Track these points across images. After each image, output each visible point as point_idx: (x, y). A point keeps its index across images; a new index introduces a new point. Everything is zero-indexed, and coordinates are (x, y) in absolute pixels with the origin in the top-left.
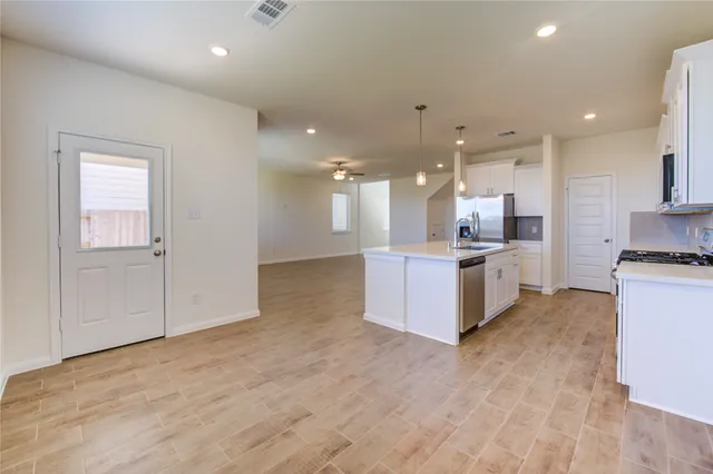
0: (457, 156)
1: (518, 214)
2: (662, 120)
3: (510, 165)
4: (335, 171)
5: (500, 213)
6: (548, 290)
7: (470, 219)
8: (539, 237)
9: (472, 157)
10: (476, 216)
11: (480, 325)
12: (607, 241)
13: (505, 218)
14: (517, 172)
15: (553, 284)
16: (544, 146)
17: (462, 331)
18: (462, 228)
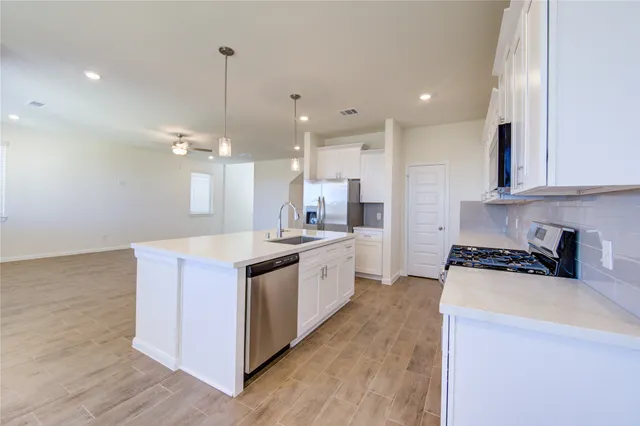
0: (307, 137)
1: (363, 200)
2: (493, 95)
3: (358, 150)
4: (175, 144)
5: (344, 199)
6: (387, 280)
7: (316, 204)
8: (379, 224)
9: (322, 139)
10: (321, 201)
11: (292, 345)
12: (441, 229)
13: (349, 204)
14: (363, 156)
15: (392, 273)
16: (387, 131)
17: (248, 372)
18: (309, 214)
